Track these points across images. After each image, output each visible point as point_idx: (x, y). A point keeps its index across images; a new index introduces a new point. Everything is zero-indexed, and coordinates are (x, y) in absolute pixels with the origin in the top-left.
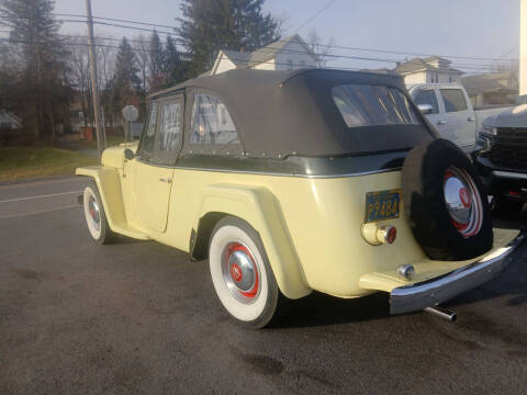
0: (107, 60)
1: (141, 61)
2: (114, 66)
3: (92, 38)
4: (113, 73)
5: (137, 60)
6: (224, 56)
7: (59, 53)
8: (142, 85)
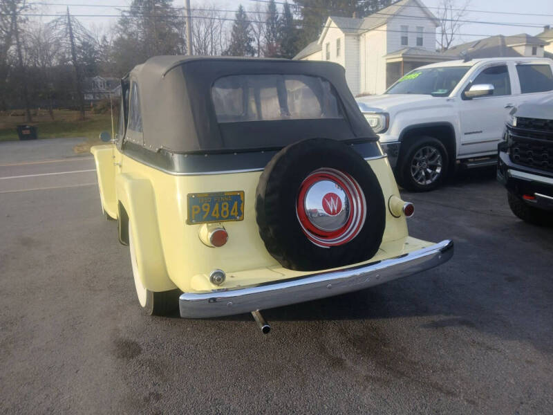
0: (223, 29)
1: (257, 30)
2: (230, 36)
3: (189, 10)
4: (229, 43)
5: (252, 29)
6: (333, 24)
7: (174, 24)
8: (256, 55)
